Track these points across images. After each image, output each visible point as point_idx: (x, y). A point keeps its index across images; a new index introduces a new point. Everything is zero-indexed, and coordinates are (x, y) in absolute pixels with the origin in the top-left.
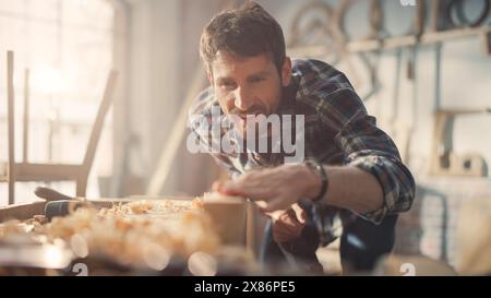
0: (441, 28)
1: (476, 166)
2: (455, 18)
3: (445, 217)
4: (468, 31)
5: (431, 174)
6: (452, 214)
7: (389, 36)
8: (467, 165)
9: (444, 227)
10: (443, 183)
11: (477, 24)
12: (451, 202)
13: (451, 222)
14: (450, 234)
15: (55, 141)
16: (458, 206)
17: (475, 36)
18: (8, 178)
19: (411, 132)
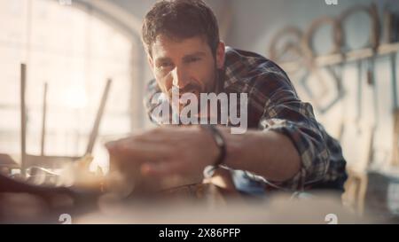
19: (374, 130)
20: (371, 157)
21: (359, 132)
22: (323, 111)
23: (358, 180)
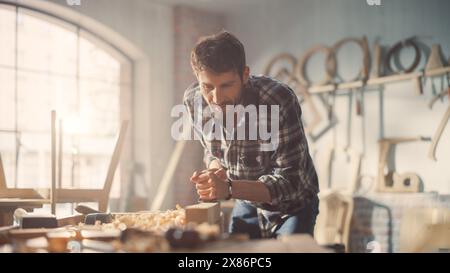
0: (382, 75)
1: (414, 183)
2: (393, 66)
3: (390, 225)
4: (403, 76)
5: (379, 191)
6: (396, 222)
7: (342, 82)
8: (407, 182)
9: (390, 233)
10: (388, 197)
11: (410, 70)
12: (394, 212)
13: (395, 229)
14: (395, 239)
15: (76, 172)
16: (400, 216)
17: (409, 80)
18: (51, 200)
19: (362, 157)
20: (358, 183)
21: (348, 159)
22: (315, 139)
23: (345, 204)
